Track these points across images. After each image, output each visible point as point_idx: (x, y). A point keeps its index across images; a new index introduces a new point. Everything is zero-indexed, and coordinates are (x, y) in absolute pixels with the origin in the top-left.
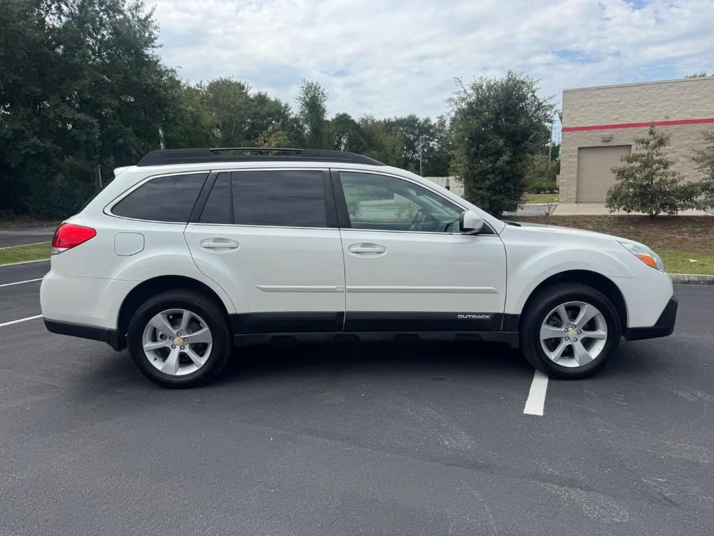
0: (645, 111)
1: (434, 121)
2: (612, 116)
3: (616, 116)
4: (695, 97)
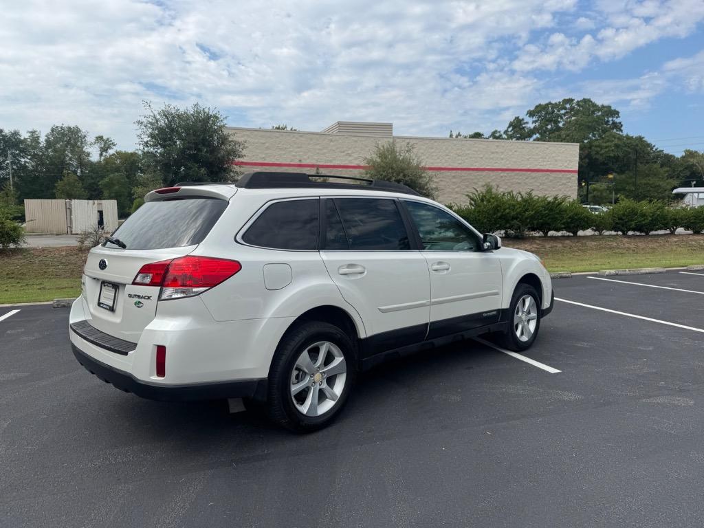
0: (284, 154)
1: (24, 135)
2: (260, 155)
3: (264, 156)
4: (318, 147)
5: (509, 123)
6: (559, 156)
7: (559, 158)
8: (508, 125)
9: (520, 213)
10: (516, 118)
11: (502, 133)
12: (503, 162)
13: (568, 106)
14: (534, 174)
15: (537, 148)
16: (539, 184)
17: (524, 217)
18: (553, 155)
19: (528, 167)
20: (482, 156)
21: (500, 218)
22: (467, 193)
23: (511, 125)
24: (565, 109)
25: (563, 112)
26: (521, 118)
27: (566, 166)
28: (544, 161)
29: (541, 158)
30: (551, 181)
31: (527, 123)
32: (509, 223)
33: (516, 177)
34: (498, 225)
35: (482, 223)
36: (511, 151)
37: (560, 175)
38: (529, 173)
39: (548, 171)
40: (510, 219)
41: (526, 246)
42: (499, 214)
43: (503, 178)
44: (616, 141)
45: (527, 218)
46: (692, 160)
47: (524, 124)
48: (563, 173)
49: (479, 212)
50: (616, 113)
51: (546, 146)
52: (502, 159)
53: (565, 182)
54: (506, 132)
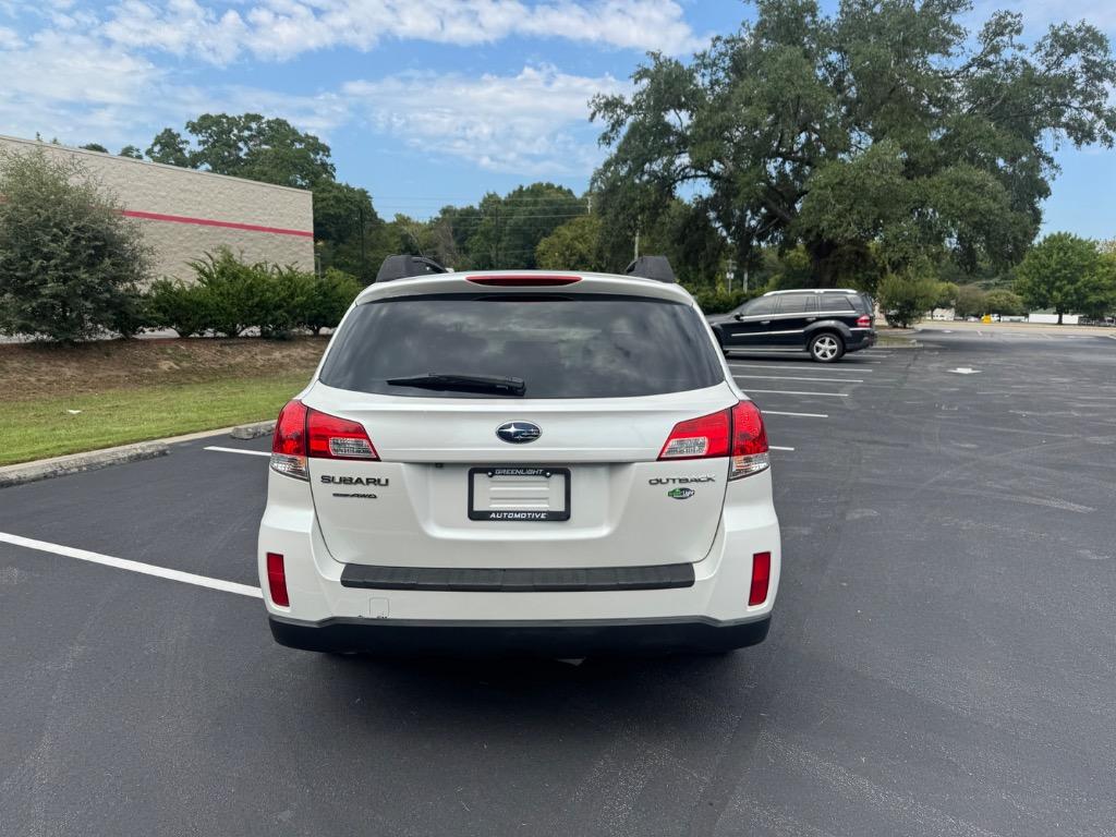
5: (155, 136)
6: (285, 208)
7: (285, 211)
8: (152, 141)
9: (284, 299)
10: (166, 130)
11: (143, 153)
12: (200, 208)
13: (254, 125)
14: (252, 234)
15: (253, 191)
16: (259, 251)
17: (291, 306)
18: (278, 206)
19: (240, 221)
20: (164, 194)
21: (257, 306)
22: (191, 261)
23: (158, 141)
24: (250, 129)
25: (246, 133)
26: (175, 132)
27: (296, 225)
28: (264, 214)
29: (260, 208)
30: (277, 247)
31: (187, 142)
32: (272, 315)
33: (224, 236)
34: (256, 318)
35: (230, 314)
36: (212, 191)
37: (290, 238)
38: (244, 230)
39: (270, 230)
40: (271, 307)
41: (299, 350)
42: (257, 299)
43: (204, 236)
44: (335, 192)
45: (295, 307)
46: (406, 228)
47: (183, 142)
48: (293, 236)
49: (221, 294)
50: (326, 150)
51: (265, 190)
52: (200, 203)
53: (296, 249)
54: (149, 152)
